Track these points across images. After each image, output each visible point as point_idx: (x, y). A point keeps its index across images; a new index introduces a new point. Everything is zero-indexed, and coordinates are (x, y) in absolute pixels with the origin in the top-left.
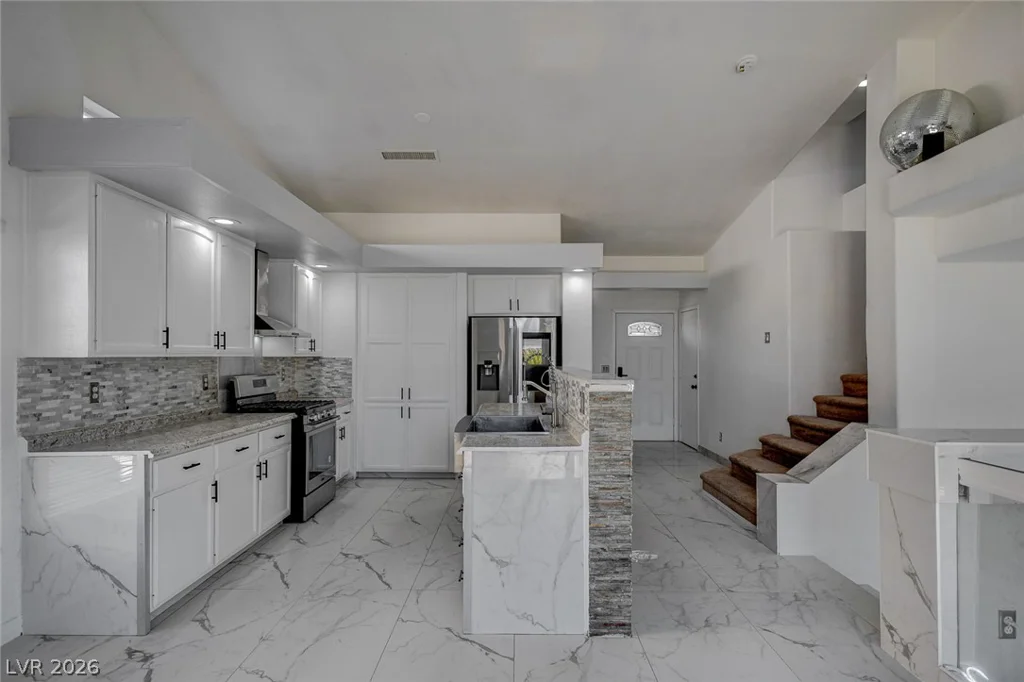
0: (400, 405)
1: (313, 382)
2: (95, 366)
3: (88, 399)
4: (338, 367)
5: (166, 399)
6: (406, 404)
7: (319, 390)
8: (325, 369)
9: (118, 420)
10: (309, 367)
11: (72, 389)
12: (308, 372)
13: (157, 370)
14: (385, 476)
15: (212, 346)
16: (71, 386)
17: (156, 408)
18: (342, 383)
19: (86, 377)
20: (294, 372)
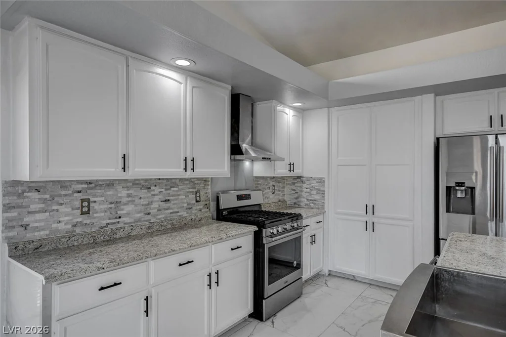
0: (365, 219)
1: (296, 195)
2: (85, 186)
3: (79, 211)
4: (315, 184)
5: (159, 210)
6: (370, 218)
7: (300, 202)
8: (305, 186)
9: (110, 227)
10: (294, 183)
11: (61, 204)
12: (294, 187)
13: (150, 188)
14: (352, 278)
15: (182, 170)
16: (61, 201)
17: (148, 217)
18: (317, 197)
19: (76, 195)
20: (284, 187)
